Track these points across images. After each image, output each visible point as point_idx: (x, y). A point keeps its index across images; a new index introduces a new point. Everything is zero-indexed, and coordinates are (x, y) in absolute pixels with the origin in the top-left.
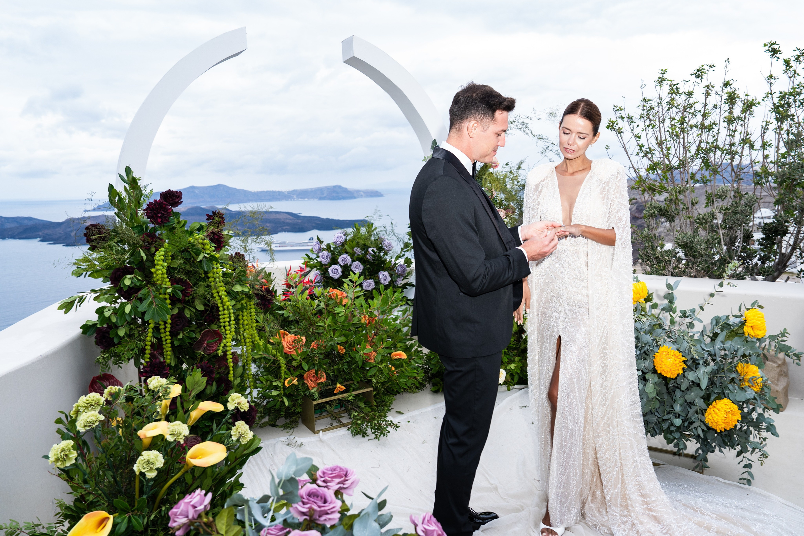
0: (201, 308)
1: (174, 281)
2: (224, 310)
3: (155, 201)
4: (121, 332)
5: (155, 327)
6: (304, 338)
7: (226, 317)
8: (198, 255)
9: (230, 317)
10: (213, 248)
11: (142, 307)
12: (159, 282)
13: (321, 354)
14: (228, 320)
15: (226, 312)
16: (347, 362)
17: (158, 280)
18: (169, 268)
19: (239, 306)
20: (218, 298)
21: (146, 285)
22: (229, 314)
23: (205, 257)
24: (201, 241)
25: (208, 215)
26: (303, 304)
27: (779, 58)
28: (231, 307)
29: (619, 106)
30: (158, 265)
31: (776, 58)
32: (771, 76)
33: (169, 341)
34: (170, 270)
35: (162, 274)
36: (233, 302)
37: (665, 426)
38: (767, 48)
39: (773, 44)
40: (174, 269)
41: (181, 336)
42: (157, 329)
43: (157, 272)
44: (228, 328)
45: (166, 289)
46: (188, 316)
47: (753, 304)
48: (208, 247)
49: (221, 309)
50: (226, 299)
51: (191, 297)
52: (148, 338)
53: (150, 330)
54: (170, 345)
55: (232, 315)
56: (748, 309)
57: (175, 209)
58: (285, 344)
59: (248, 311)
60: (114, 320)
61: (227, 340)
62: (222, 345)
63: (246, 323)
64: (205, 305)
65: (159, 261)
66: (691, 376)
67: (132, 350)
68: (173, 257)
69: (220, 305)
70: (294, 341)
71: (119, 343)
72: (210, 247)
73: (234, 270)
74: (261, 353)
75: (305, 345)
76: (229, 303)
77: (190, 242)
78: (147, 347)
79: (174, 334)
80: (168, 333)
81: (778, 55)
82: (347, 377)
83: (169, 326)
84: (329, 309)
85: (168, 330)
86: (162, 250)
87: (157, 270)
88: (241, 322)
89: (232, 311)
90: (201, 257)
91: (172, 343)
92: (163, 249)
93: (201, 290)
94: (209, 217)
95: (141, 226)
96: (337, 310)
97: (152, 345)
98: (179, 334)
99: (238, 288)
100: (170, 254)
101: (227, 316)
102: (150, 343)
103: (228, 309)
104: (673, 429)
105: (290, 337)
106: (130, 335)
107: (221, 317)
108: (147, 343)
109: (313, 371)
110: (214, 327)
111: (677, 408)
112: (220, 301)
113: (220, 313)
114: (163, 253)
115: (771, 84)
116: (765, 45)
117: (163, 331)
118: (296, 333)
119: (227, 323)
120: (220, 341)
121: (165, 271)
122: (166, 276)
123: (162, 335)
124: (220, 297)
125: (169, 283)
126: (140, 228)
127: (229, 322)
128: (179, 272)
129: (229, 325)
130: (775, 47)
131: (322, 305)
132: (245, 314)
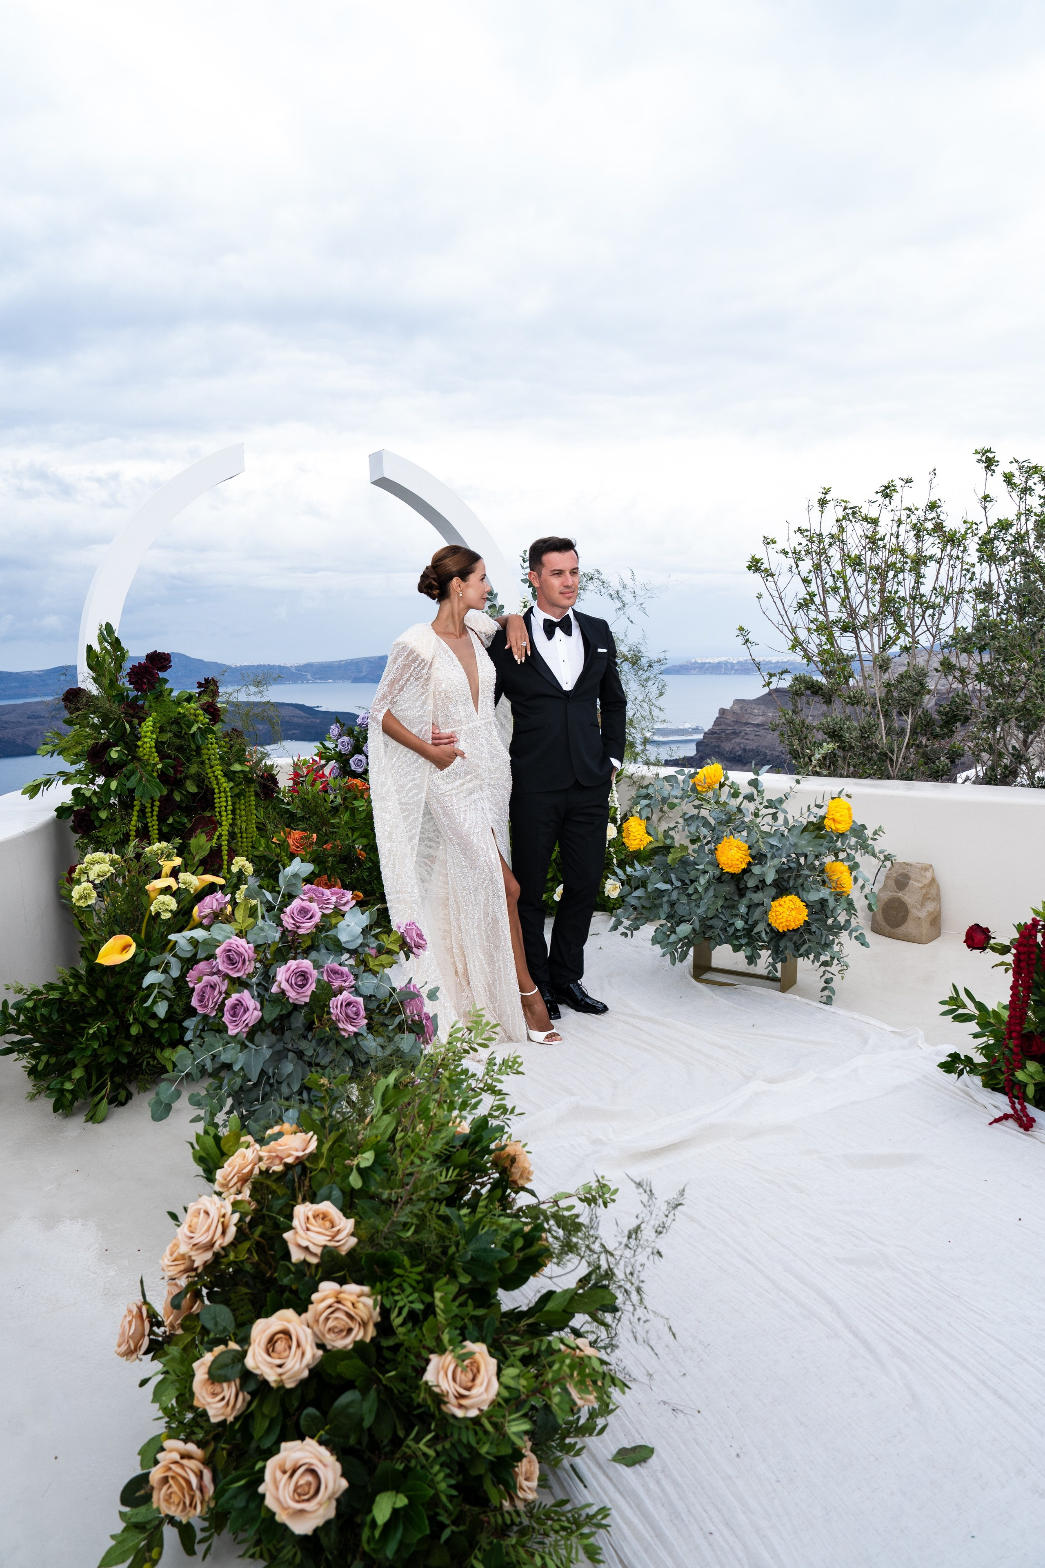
0: (192, 788)
1: (163, 756)
2: (220, 792)
3: (140, 663)
4: (103, 815)
5: (140, 810)
6: (315, 835)
7: (222, 802)
8: (190, 728)
9: (227, 801)
10: (207, 720)
11: (130, 784)
12: (146, 757)
13: (335, 856)
14: (225, 804)
15: (222, 794)
16: (368, 868)
17: (144, 755)
18: (157, 741)
19: (237, 791)
20: (213, 778)
21: (132, 761)
22: (226, 797)
23: (199, 728)
24: (192, 711)
25: (198, 683)
26: (314, 797)
27: (994, 471)
28: (228, 789)
29: (771, 537)
30: (146, 737)
31: (990, 473)
32: (986, 498)
33: (156, 827)
34: (159, 746)
35: (151, 747)
36: (231, 784)
37: (731, 930)
38: (979, 456)
39: (989, 451)
40: (163, 743)
41: (170, 821)
42: (142, 811)
43: (145, 746)
44: (224, 814)
45: (155, 765)
46: (178, 799)
47: (841, 792)
48: (201, 718)
49: (216, 791)
50: (223, 780)
51: (183, 775)
52: (133, 823)
53: (135, 813)
54: (157, 832)
55: (229, 799)
56: (833, 798)
57: (161, 675)
58: (290, 841)
59: (247, 800)
60: (95, 800)
61: (223, 828)
62: (217, 833)
63: (243, 813)
64: (198, 786)
65: (147, 732)
66: (756, 870)
67: (116, 834)
68: (162, 730)
69: (215, 786)
70: (302, 838)
71: (101, 826)
72: (204, 719)
73: (230, 748)
74: (261, 849)
75: (316, 843)
76: (226, 785)
77: (179, 713)
78: (131, 833)
79: (162, 819)
80: (155, 818)
81: (993, 468)
82: (368, 888)
83: (156, 809)
84: (346, 804)
85: (155, 813)
86: (149, 721)
87: (145, 743)
88: (238, 811)
89: (229, 794)
90: (194, 729)
91: (160, 830)
92: (151, 719)
93: (193, 769)
94: (200, 685)
95: (122, 694)
96: (356, 803)
97: (137, 831)
98: (168, 819)
99: (237, 767)
100: (158, 725)
101: (223, 799)
102: (135, 828)
103: (225, 792)
104: (739, 934)
105: (297, 834)
106: (111, 819)
107: (216, 801)
108: (131, 828)
109: (326, 877)
110: (208, 814)
111: (743, 910)
112: (215, 782)
113: (215, 796)
114: (151, 723)
115: (985, 508)
116: (977, 452)
117: (149, 815)
118: (304, 830)
119: (223, 808)
120: (215, 829)
121: (153, 744)
122: (154, 750)
123: (149, 820)
124: (216, 777)
125: (157, 759)
126: (121, 697)
127: (226, 807)
128: (168, 746)
129: (226, 811)
130: (990, 455)
131: (339, 800)
132: (243, 802)
